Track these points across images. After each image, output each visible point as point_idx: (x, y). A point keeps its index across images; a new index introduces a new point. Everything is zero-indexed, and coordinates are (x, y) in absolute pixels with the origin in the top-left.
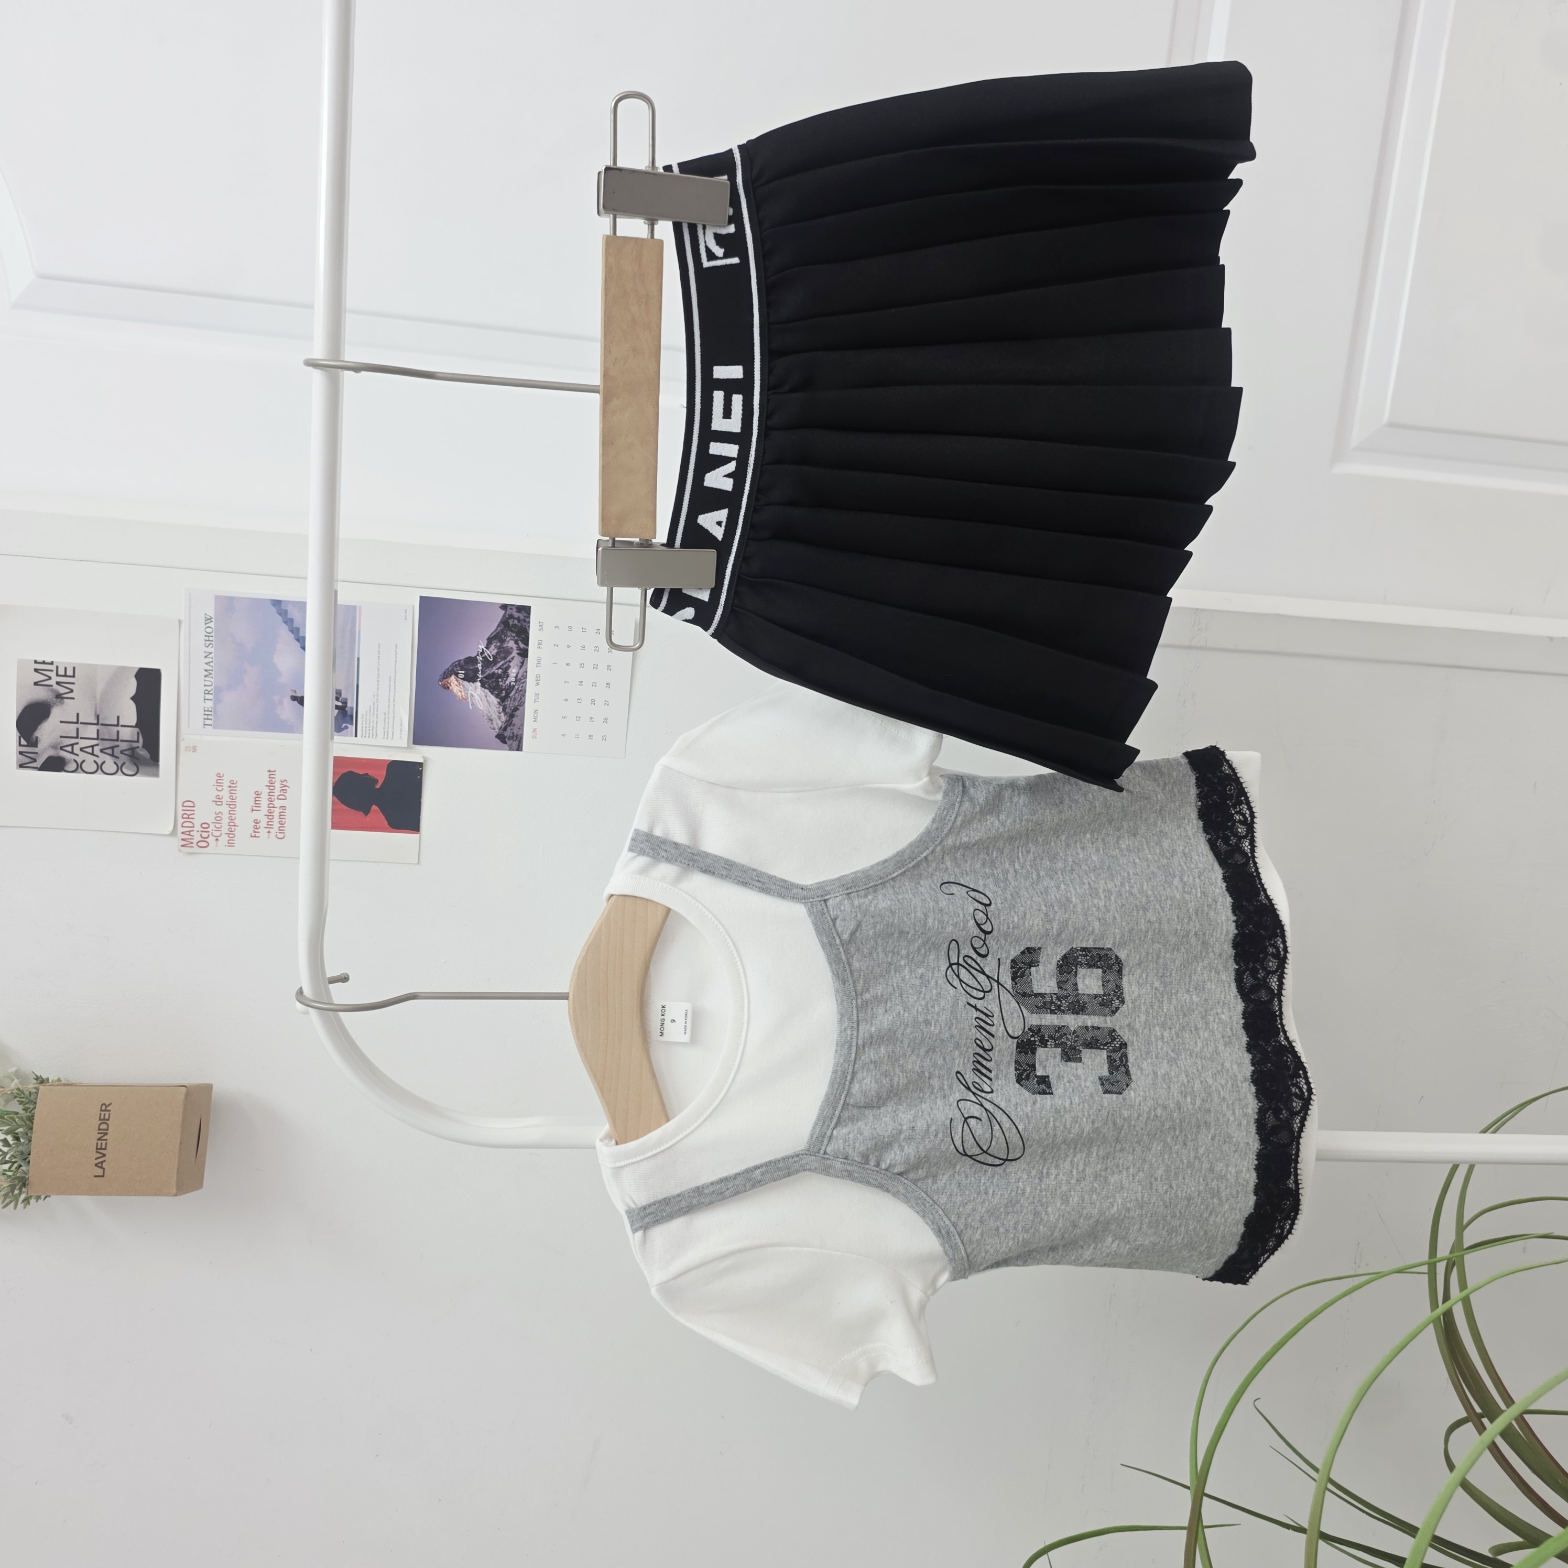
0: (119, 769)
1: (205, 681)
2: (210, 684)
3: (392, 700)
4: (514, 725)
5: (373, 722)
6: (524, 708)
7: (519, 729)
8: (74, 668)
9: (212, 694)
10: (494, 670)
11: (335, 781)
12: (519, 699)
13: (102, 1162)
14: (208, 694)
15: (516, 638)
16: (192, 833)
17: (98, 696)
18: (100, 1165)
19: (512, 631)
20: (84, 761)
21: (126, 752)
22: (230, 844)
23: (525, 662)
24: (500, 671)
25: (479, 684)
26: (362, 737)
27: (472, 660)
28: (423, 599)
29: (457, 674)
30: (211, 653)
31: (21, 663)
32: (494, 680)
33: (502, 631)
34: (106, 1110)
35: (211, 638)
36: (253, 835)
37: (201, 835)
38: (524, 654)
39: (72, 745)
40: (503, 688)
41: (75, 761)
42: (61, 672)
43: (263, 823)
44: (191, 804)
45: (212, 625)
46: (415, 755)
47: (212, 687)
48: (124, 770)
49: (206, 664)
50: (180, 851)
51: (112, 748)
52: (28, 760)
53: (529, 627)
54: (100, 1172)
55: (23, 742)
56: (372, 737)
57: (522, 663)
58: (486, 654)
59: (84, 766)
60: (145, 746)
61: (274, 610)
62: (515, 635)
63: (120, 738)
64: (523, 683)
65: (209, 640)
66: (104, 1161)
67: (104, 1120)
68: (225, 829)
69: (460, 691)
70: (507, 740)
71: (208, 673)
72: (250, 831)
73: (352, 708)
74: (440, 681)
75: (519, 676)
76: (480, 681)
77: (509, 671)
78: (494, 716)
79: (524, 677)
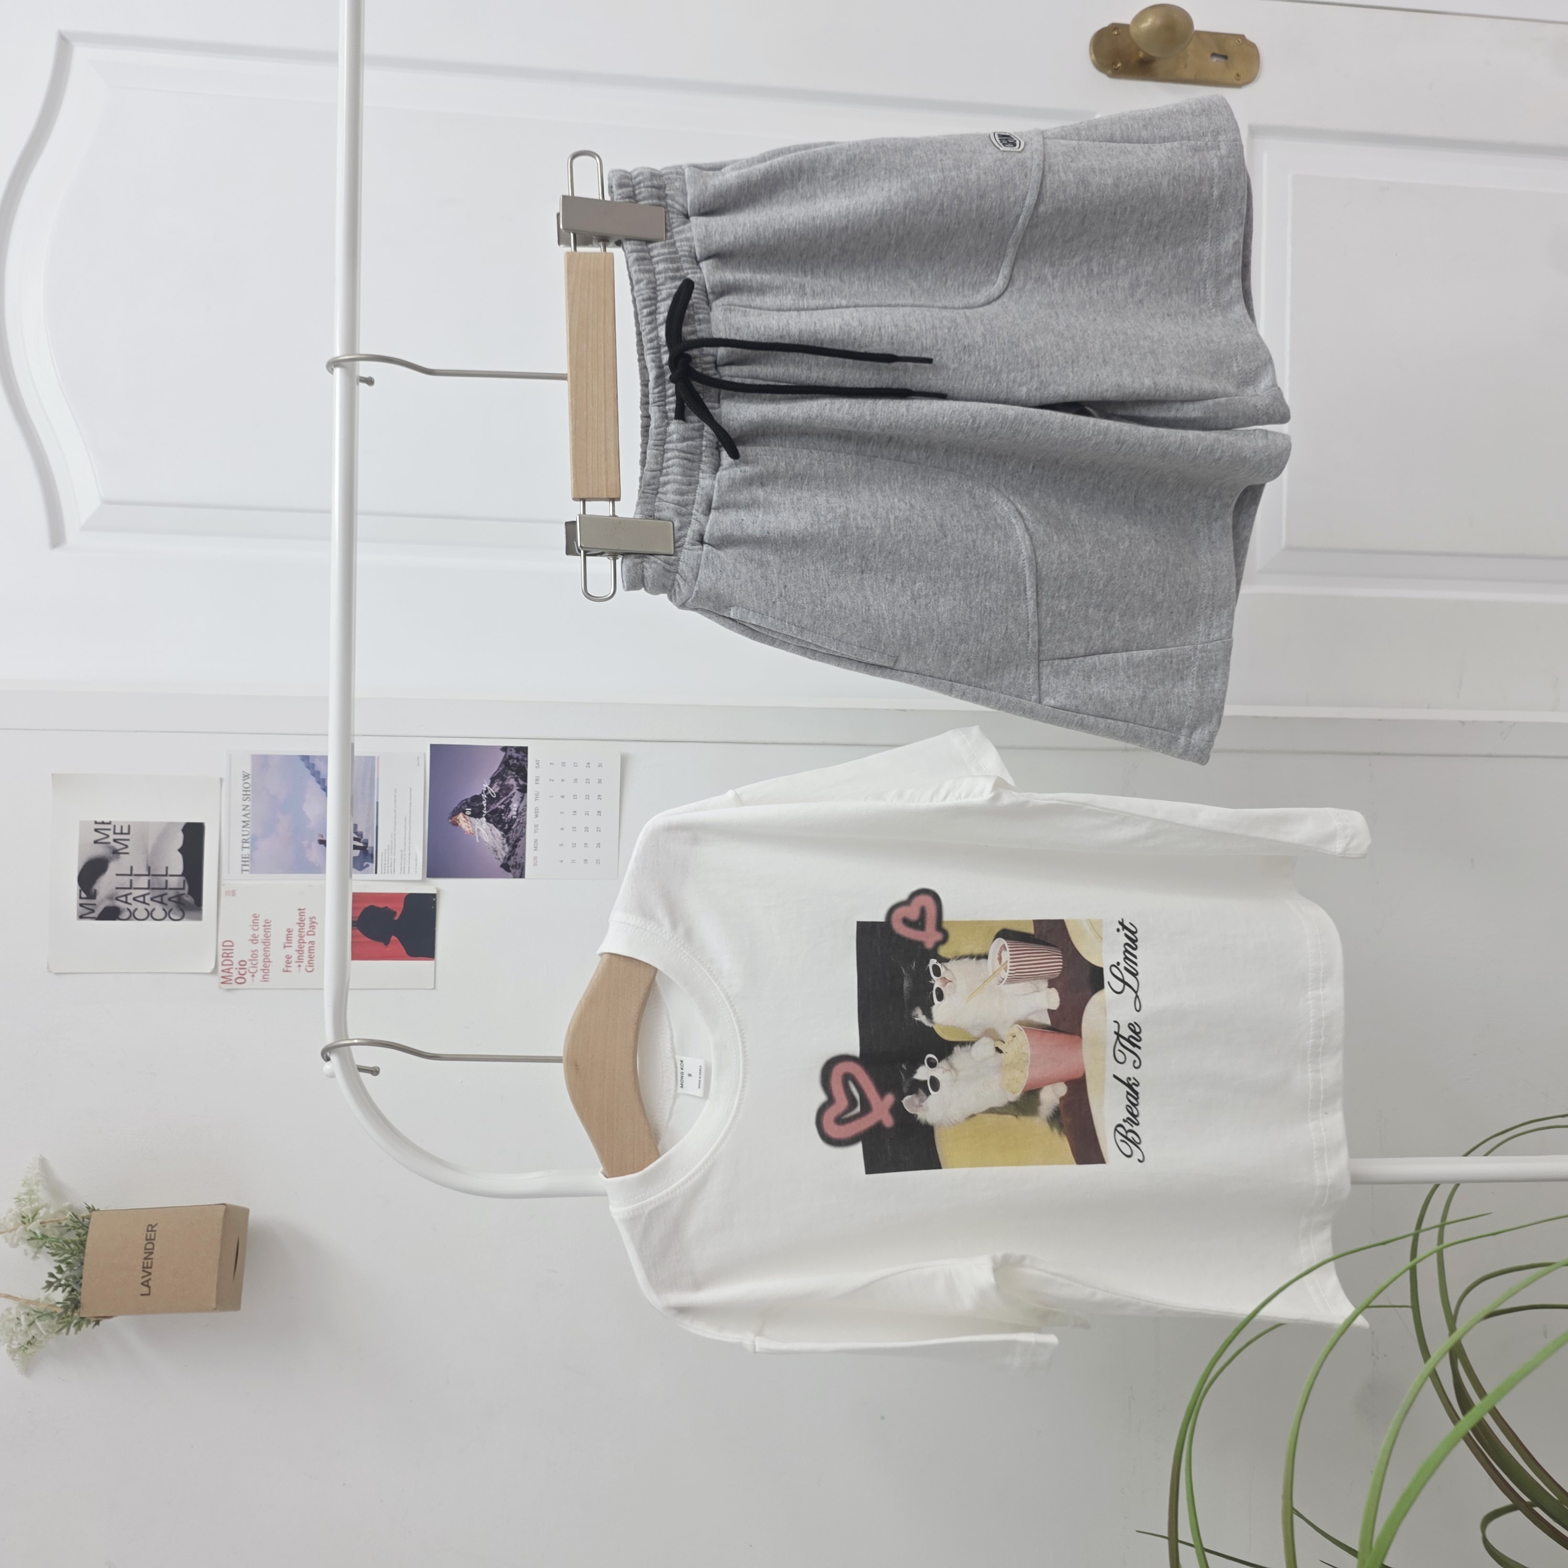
0: (167, 914)
1: (243, 831)
2: (247, 833)
3: (407, 838)
4: (517, 853)
5: (391, 859)
6: (525, 840)
7: (522, 856)
8: (129, 827)
9: (249, 842)
10: (499, 805)
11: (358, 915)
12: (520, 830)
13: (147, 1281)
14: (246, 842)
15: (516, 776)
16: (231, 971)
17: (150, 849)
18: (146, 1284)
19: (513, 771)
20: (136, 909)
21: (174, 899)
22: (265, 979)
23: (525, 797)
24: (503, 807)
25: (484, 819)
26: (382, 873)
27: (478, 798)
28: (433, 747)
29: (464, 812)
30: (248, 806)
31: (83, 824)
32: (498, 815)
33: (503, 770)
34: (152, 1231)
35: (248, 793)
36: (285, 970)
37: (239, 972)
38: (523, 790)
39: (126, 896)
40: (506, 821)
41: (129, 910)
42: (118, 830)
43: (295, 956)
44: (230, 944)
45: (249, 781)
47: (249, 836)
48: (172, 916)
49: (244, 816)
50: (220, 988)
51: (161, 896)
53: (527, 767)
54: (146, 1290)
55: (84, 895)
56: (391, 873)
57: (522, 798)
58: (489, 792)
59: (137, 914)
60: (189, 893)
61: (302, 764)
62: (514, 773)
63: (169, 886)
64: (525, 815)
65: (246, 795)
66: (150, 1279)
67: (150, 1240)
68: (260, 966)
69: (468, 827)
70: (510, 868)
71: (246, 824)
72: (283, 966)
73: (372, 848)
74: (450, 818)
75: (520, 810)
76: (486, 817)
77: (511, 806)
78: (499, 847)
79: (525, 810)
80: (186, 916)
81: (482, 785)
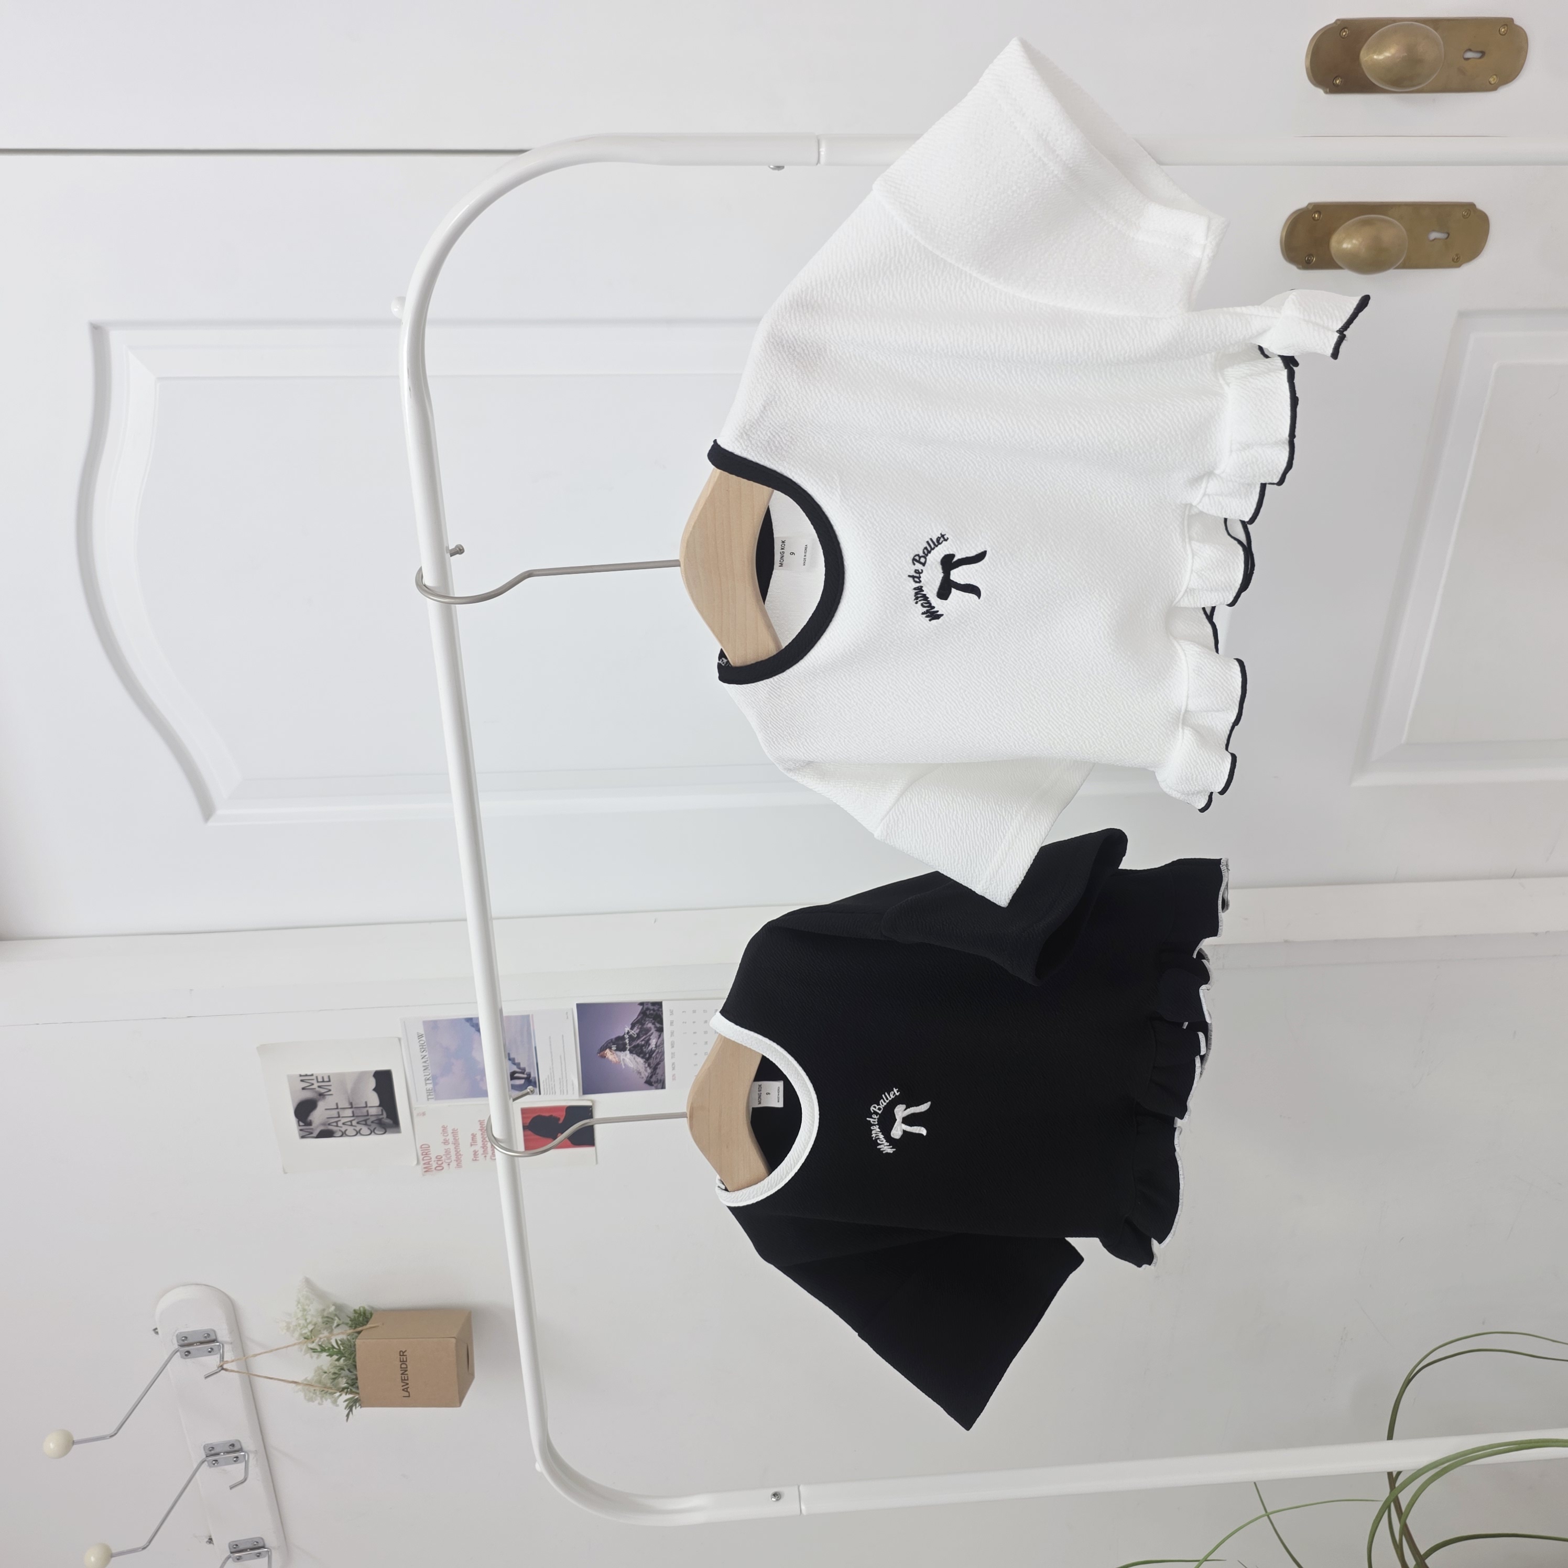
0: (372, 1132)
1: (424, 1072)
2: (428, 1074)
3: (564, 1070)
4: (658, 1074)
5: (552, 1084)
6: (664, 1064)
7: (662, 1075)
8: (329, 1077)
9: (430, 1080)
10: (640, 1042)
11: (529, 1121)
12: (660, 1057)
13: (407, 1388)
14: (428, 1079)
15: (653, 1021)
16: (430, 1163)
17: (349, 1091)
18: (406, 1390)
19: (651, 1018)
20: (346, 1130)
21: (376, 1122)
22: (459, 1165)
23: (662, 1035)
24: (643, 1043)
25: (628, 1052)
26: (544, 1094)
27: (622, 1038)
28: (579, 1006)
29: (610, 1048)
30: (425, 1056)
31: (290, 1078)
32: (639, 1048)
33: (642, 1018)
34: (403, 1355)
35: (424, 1047)
36: (474, 1159)
37: (437, 1163)
38: (660, 1030)
39: (337, 1122)
40: (647, 1052)
41: (340, 1130)
42: (320, 1080)
43: (481, 1151)
44: (427, 1146)
45: (424, 1038)
46: (585, 1101)
47: (430, 1076)
48: (376, 1131)
49: (425, 1062)
50: (423, 1175)
51: (366, 1121)
52: (307, 1133)
53: (662, 1014)
54: (407, 1394)
55: (301, 1124)
56: (553, 1094)
57: (660, 1036)
58: (631, 1033)
59: (347, 1133)
60: (388, 1117)
61: (468, 1024)
62: (652, 1019)
63: (370, 1114)
64: (663, 1047)
65: (423, 1048)
66: (408, 1387)
67: (403, 1362)
68: (453, 1158)
69: (614, 1058)
70: (653, 1083)
71: (426, 1069)
72: (472, 1157)
73: (535, 1078)
74: (599, 1053)
75: (658, 1044)
76: (629, 1050)
77: (650, 1042)
78: (642, 1070)
79: (662, 1043)
80: (388, 1130)
81: (625, 1029)
